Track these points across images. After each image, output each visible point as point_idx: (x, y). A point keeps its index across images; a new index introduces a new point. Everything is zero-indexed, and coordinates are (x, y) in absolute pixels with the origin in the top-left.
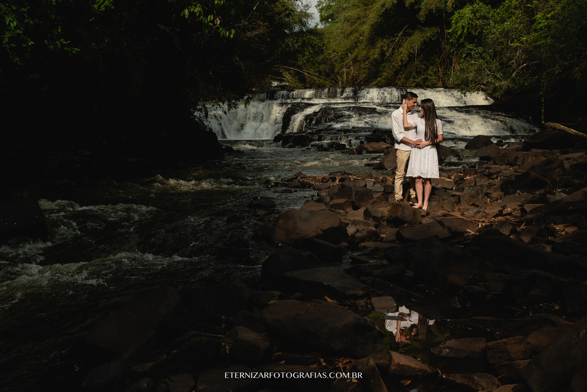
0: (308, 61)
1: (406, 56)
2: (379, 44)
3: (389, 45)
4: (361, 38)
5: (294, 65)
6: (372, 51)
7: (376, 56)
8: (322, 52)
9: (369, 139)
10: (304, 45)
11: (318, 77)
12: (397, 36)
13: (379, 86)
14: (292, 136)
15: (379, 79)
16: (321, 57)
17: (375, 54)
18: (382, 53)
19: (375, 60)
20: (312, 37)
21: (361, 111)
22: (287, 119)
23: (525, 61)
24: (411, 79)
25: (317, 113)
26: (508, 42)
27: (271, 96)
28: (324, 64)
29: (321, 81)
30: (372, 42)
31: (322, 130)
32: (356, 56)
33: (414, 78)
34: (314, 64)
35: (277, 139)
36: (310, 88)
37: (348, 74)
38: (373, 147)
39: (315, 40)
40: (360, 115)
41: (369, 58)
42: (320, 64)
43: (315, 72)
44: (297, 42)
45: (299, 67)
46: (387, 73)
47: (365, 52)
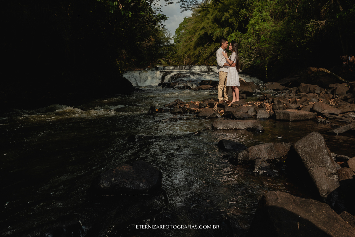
0: (171, 56)
1: (209, 53)
2: (198, 49)
3: (202, 49)
4: (191, 47)
5: (165, 58)
6: (195, 52)
7: (197, 54)
8: (176, 53)
9: (200, 84)
10: (169, 50)
11: (175, 62)
12: (205, 46)
13: (199, 65)
14: (166, 83)
15: (198, 63)
16: (176, 54)
17: (197, 53)
18: (200, 52)
19: (197, 55)
20: (172, 47)
21: (193, 74)
22: (163, 78)
23: (257, 54)
24: (211, 63)
25: (176, 75)
26: (250, 46)
27: (157, 69)
28: (177, 57)
29: (176, 64)
30: (195, 49)
31: (179, 81)
32: (189, 54)
33: (212, 62)
34: (173, 58)
35: (159, 85)
36: (172, 66)
37: (186, 62)
38: (204, 87)
39: (173, 48)
40: (193, 75)
41: (194, 55)
42: (175, 57)
43: (174, 60)
44: (166, 49)
45: (167, 58)
46: (201, 60)
47: (193, 52)
